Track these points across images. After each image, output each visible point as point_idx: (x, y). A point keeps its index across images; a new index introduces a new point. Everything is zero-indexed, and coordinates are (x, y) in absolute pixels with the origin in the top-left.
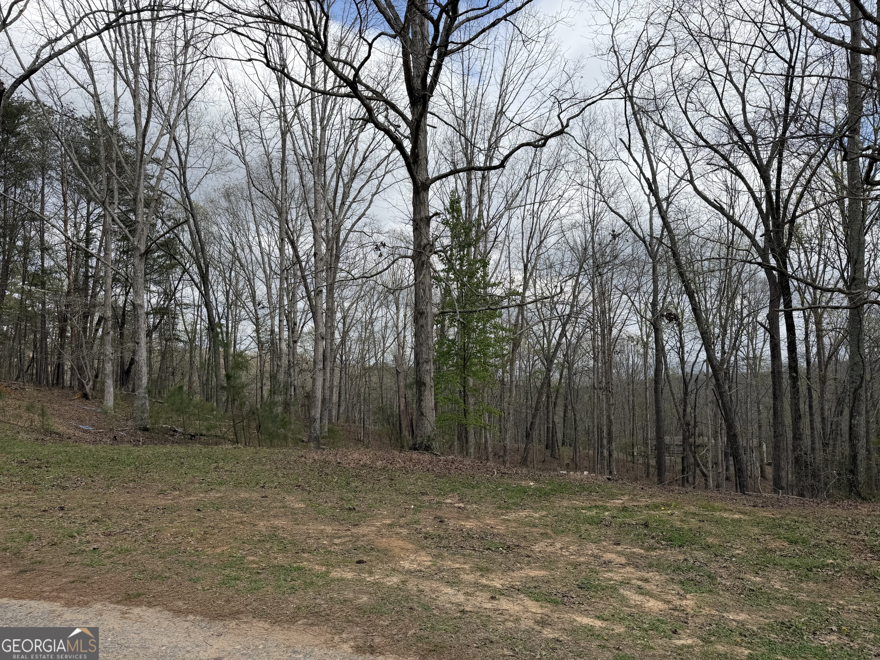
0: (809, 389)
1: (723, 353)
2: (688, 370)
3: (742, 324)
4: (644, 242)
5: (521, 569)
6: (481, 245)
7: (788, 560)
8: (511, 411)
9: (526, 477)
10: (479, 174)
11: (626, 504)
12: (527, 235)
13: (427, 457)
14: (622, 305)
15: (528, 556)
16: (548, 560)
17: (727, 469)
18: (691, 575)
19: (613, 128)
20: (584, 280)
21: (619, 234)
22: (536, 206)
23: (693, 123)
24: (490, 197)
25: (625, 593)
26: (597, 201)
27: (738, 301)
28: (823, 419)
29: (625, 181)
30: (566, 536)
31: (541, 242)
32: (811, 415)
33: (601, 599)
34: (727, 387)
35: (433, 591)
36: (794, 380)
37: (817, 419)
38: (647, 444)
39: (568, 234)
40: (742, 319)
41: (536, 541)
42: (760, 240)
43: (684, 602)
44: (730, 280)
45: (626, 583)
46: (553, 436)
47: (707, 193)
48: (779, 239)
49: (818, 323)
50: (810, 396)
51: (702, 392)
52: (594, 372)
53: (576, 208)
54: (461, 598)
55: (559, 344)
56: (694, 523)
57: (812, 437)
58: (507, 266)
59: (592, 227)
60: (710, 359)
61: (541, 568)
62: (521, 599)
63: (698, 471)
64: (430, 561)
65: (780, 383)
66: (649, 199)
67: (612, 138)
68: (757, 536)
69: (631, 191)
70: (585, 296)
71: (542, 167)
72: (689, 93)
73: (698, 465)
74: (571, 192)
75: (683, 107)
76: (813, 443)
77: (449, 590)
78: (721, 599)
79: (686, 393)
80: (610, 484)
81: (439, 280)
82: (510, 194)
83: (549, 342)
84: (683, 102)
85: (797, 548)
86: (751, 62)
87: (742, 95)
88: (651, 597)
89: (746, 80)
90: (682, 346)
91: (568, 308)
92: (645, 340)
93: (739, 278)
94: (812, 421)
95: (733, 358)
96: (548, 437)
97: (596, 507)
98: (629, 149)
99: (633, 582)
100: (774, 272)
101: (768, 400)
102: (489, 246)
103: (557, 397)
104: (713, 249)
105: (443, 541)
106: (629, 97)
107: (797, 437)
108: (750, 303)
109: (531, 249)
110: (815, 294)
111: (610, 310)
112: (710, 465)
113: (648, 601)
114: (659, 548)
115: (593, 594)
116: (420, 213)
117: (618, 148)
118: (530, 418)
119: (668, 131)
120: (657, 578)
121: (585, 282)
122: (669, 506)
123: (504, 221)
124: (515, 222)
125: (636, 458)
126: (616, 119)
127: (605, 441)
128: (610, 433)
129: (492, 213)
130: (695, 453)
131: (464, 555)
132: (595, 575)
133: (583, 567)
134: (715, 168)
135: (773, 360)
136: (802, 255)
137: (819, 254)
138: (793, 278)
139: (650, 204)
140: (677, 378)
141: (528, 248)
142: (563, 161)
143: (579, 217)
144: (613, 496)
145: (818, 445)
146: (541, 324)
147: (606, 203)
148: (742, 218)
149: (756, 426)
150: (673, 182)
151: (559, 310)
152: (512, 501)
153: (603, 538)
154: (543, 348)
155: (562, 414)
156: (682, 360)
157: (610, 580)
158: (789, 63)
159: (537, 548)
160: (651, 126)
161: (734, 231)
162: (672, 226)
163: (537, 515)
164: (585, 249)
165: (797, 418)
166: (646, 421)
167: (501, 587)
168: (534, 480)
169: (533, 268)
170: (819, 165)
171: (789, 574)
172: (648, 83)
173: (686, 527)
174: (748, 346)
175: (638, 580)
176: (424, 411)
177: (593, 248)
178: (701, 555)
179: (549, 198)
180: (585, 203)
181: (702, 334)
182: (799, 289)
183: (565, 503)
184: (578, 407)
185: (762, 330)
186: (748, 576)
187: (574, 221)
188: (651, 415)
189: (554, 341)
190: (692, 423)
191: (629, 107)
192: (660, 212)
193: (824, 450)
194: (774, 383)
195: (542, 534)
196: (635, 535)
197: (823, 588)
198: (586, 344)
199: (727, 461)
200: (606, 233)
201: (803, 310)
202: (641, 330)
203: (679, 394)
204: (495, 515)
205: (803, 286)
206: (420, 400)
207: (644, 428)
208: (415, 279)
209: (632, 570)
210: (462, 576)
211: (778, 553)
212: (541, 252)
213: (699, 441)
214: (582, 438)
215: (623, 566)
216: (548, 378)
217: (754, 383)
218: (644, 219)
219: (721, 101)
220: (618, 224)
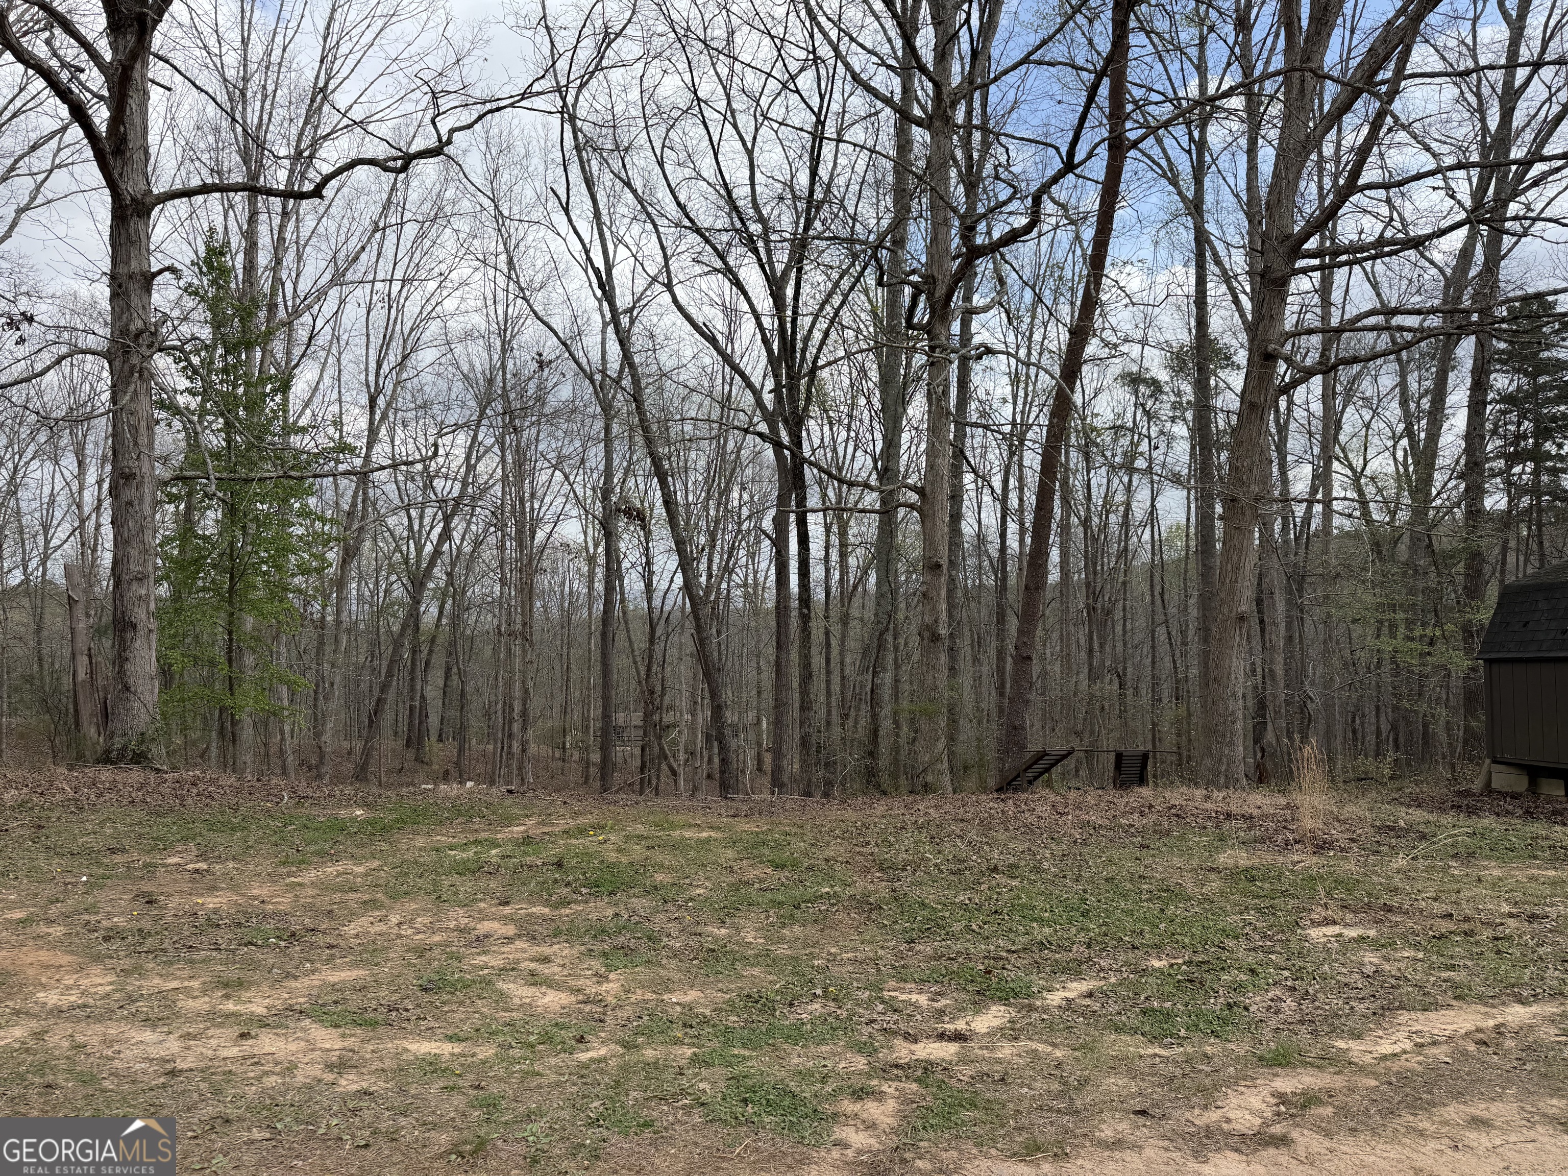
0: (827, 633)
1: (710, 576)
2: (657, 602)
3: (739, 531)
4: (592, 381)
5: (313, 972)
6: (278, 347)
7: (769, 895)
8: (337, 679)
9: (350, 802)
10: (276, 203)
11: (530, 833)
12: (376, 341)
13: (136, 775)
14: (555, 487)
15: (330, 947)
16: (371, 948)
17: (710, 760)
18: (621, 939)
19: (541, 168)
20: (486, 437)
21: (551, 362)
22: (396, 286)
23: (673, 185)
24: (299, 257)
25: (505, 986)
26: (511, 297)
27: (735, 494)
28: (843, 678)
29: (561, 267)
30: (413, 900)
31: (405, 357)
32: (828, 672)
33: (461, 1003)
34: (714, 631)
35: (108, 1042)
36: (805, 619)
37: (836, 679)
38: (587, 727)
39: (459, 349)
40: (740, 524)
41: (353, 915)
42: (768, 399)
43: (605, 987)
44: (723, 460)
45: (509, 969)
46: (420, 723)
47: (692, 311)
48: (793, 399)
49: (843, 534)
50: (828, 645)
51: (675, 639)
52: (500, 604)
53: (472, 303)
54: (173, 1045)
55: (437, 552)
56: (638, 851)
57: (829, 705)
58: (335, 395)
59: (503, 343)
60: (688, 587)
61: (354, 965)
62: (303, 1029)
63: (664, 767)
64: (111, 984)
65: (787, 624)
66: (601, 305)
67: (539, 185)
68: (731, 863)
69: (571, 287)
70: (488, 466)
71: (408, 215)
72: (668, 131)
73: (666, 758)
74: (463, 271)
75: (658, 153)
76: (829, 713)
77: (148, 1035)
78: (663, 972)
79: (652, 641)
80: (510, 800)
81: (175, 410)
82: (341, 255)
83: (419, 549)
84: (658, 145)
85: (783, 875)
86: (764, 102)
87: (750, 153)
88: (550, 986)
89: (757, 130)
90: (649, 563)
91: (458, 486)
92: (592, 551)
93: (738, 457)
94: (828, 682)
95: (724, 585)
96: (411, 725)
97: (477, 842)
98: (567, 211)
99: (523, 966)
100: (786, 452)
101: (771, 650)
102: (297, 351)
103: (431, 651)
104: (700, 405)
105: (149, 941)
106: (568, 115)
107: (805, 706)
108: (752, 497)
109: (385, 368)
110: (840, 489)
111: (533, 495)
112: (682, 757)
113: (544, 994)
114: (576, 902)
115: (446, 997)
116: (128, 263)
117: (550, 204)
118: (376, 692)
119: (634, 192)
120: (566, 952)
121: (490, 441)
122: (602, 827)
123: (329, 306)
124: (353, 314)
125: (568, 753)
126: (546, 152)
127: (516, 727)
128: (524, 713)
129: (304, 286)
130: (660, 737)
131: (192, 962)
132: (456, 963)
133: (436, 952)
134: (707, 269)
135: (778, 590)
136: (826, 428)
137: (849, 430)
138: (811, 464)
139: (603, 316)
140: (641, 617)
141: (379, 365)
142: (448, 210)
143: (478, 321)
144: (509, 821)
145: (835, 718)
146: (403, 514)
147: (527, 301)
148: (745, 359)
149: (754, 692)
150: (641, 283)
151: (439, 490)
152: (313, 848)
153: (480, 896)
154: (406, 561)
155: (441, 683)
156: (649, 585)
157: (482, 968)
158: (818, 115)
159: (351, 929)
160: (608, 177)
161: (732, 379)
162: (637, 359)
163: (361, 869)
164: (490, 382)
165: (807, 677)
166: (589, 689)
167: (264, 1012)
168: (366, 805)
169: (389, 405)
170: (852, 288)
171: (768, 917)
172: (603, 99)
173: (625, 860)
174: (747, 566)
175: (532, 961)
176: (131, 682)
177: (504, 380)
178: (641, 904)
179: (423, 274)
180: (490, 296)
181: (677, 544)
182: (820, 482)
183: (420, 842)
184: (473, 667)
185: (767, 542)
186: (710, 928)
187: (469, 327)
188: (595, 678)
189: (429, 548)
190: (658, 688)
191: (568, 135)
192: (617, 332)
193: (842, 725)
194: (778, 623)
195: (365, 903)
196: (538, 883)
197: (812, 931)
198: (488, 554)
199: (710, 748)
200: (528, 358)
201: (824, 511)
202: (585, 533)
203: (641, 643)
204: (273, 878)
205: (825, 477)
206: (121, 659)
207: (585, 702)
208: (114, 400)
209: (525, 946)
210: (180, 1004)
211: (757, 886)
212: (405, 376)
213: (668, 718)
214: (476, 723)
215: (510, 939)
216: (414, 616)
217: (753, 624)
218: (592, 341)
219: (716, 155)
220: (549, 343)
